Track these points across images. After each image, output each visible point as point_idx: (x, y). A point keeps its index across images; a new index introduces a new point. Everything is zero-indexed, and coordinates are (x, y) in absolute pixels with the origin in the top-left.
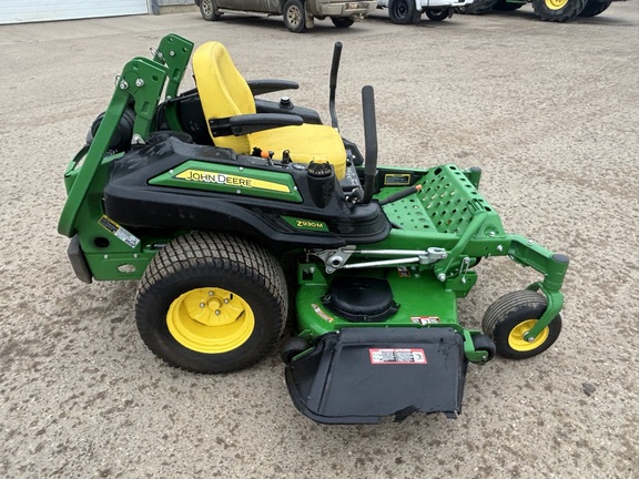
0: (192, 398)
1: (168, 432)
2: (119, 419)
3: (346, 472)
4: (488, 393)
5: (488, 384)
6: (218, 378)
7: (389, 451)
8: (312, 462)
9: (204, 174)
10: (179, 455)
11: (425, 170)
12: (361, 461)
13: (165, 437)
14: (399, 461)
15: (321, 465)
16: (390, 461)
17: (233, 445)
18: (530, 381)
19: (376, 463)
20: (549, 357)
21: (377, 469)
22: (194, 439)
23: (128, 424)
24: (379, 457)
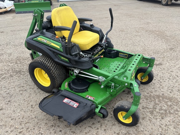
0: (36, 94)
1: (26, 99)
2: (21, 92)
3: (47, 126)
4: (103, 129)
5: (106, 127)
6: (45, 93)
7: (61, 127)
8: (43, 120)
9: (43, 39)
10: (23, 104)
11: (133, 54)
12: (52, 126)
13: (24, 100)
14: (61, 131)
15: (44, 121)
16: (58, 130)
17: (33, 108)
18: (120, 133)
19: (55, 128)
20: (136, 130)
21: (54, 129)
22: (28, 103)
23: (22, 94)
24: (57, 127)
